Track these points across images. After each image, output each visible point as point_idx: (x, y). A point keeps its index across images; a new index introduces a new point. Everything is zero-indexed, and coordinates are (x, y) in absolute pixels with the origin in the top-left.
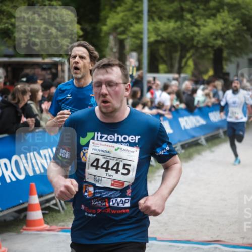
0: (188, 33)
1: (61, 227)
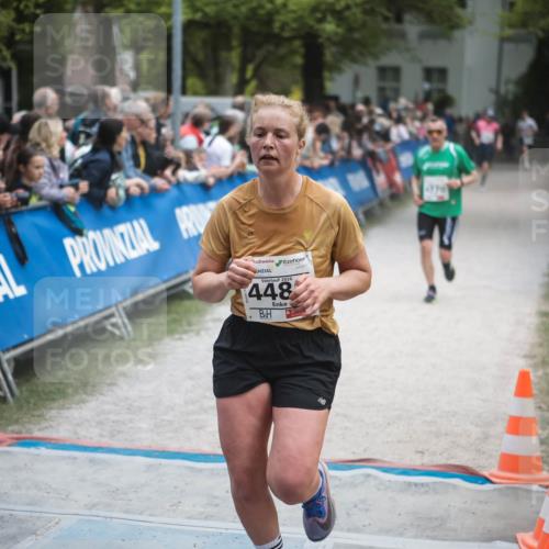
0: (261, 6)
1: (15, 436)
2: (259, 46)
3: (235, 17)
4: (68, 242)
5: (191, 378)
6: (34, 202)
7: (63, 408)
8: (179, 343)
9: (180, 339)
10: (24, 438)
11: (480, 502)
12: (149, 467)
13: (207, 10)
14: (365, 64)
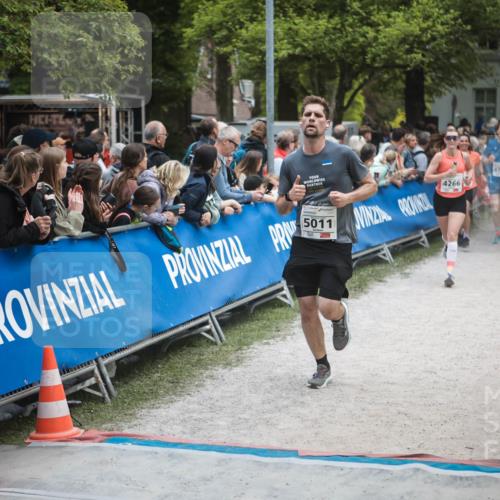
1: (107, 432)
2: (355, 76)
3: (332, 51)
4: (166, 258)
5: (271, 380)
7: (153, 407)
8: (266, 347)
9: (268, 344)
10: (114, 435)
12: (220, 462)
13: (306, 45)
14: (463, 87)
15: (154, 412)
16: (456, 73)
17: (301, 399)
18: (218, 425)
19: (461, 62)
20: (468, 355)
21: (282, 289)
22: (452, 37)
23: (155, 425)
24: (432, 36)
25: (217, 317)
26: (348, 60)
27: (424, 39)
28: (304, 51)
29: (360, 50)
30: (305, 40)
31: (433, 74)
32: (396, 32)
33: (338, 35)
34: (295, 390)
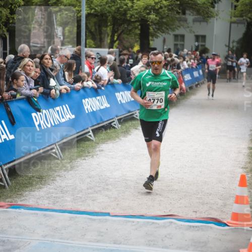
1: (9, 203)
2: (120, 25)
3: (109, 12)
4: (34, 115)
5: (90, 177)
6: (18, 96)
7: (31, 191)
8: (84, 161)
9: (85, 159)
10: (14, 205)
11: (223, 235)
12: (71, 219)
13: (97, 8)
14: (168, 33)
15: (33, 193)
16: (165, 26)
17: (106, 187)
18: (66, 200)
19: (167, 21)
20: (186, 166)
21: (89, 132)
22: (170, 7)
23: (34, 200)
24: (161, 6)
25: (59, 145)
26: (118, 17)
27: (157, 8)
28: (95, 12)
29: (123, 12)
30: (96, 6)
31: (154, 26)
32: (143, 4)
33: (113, 4)
34: (103, 183)
